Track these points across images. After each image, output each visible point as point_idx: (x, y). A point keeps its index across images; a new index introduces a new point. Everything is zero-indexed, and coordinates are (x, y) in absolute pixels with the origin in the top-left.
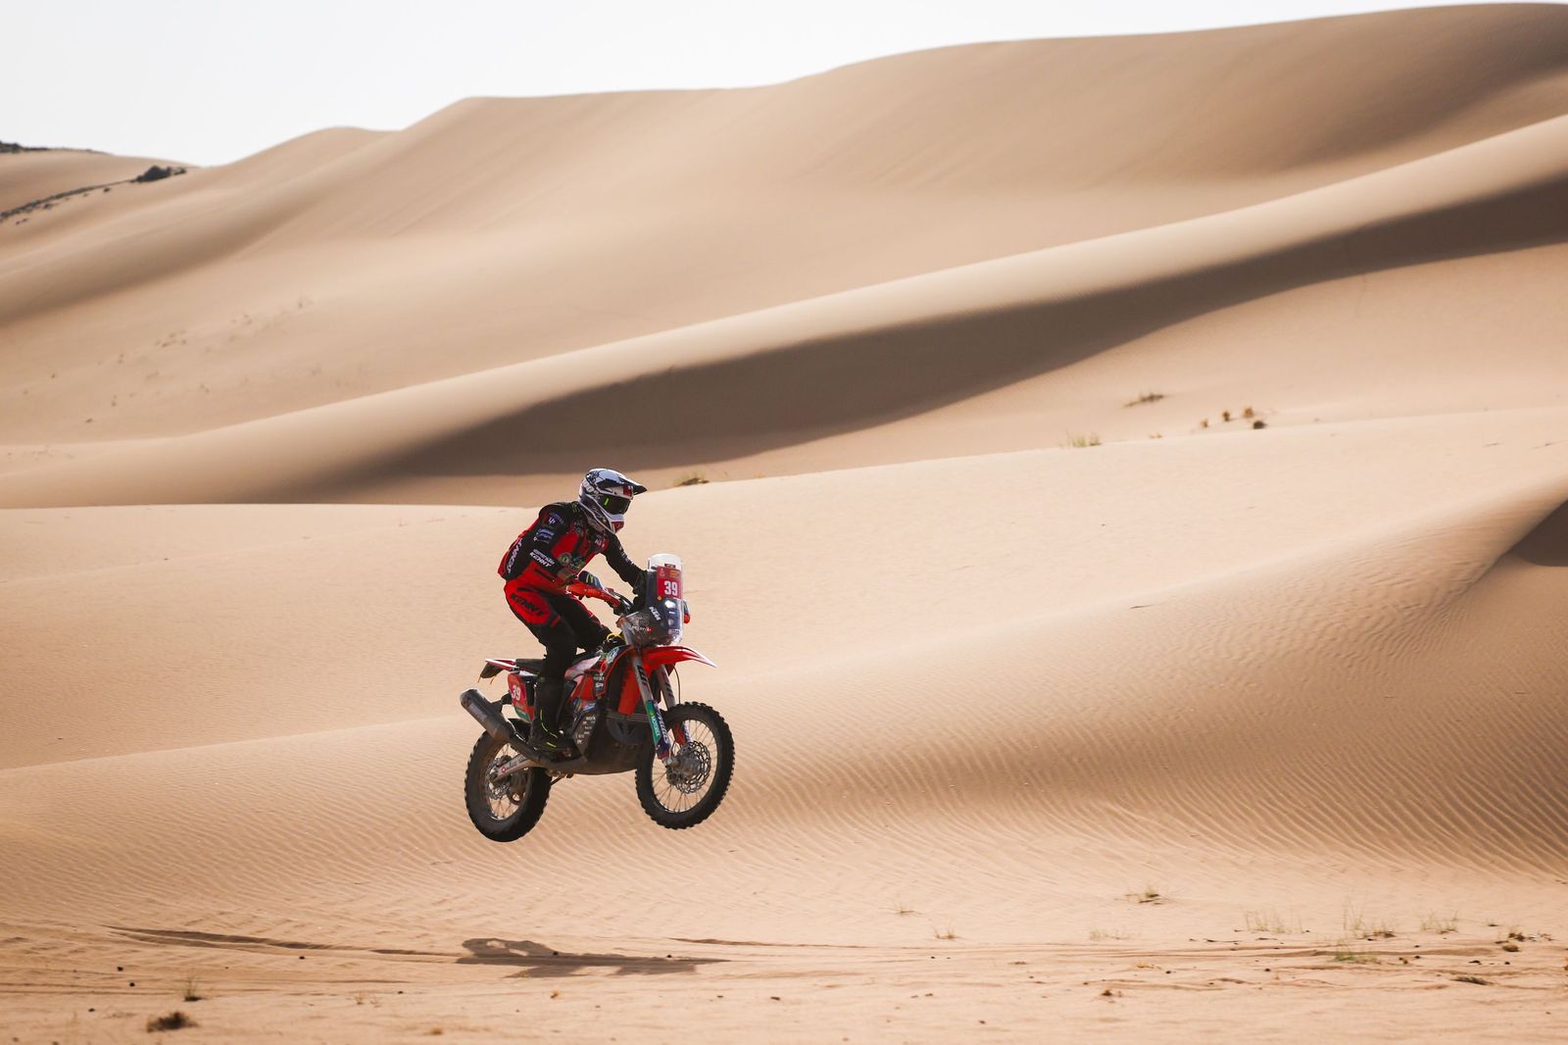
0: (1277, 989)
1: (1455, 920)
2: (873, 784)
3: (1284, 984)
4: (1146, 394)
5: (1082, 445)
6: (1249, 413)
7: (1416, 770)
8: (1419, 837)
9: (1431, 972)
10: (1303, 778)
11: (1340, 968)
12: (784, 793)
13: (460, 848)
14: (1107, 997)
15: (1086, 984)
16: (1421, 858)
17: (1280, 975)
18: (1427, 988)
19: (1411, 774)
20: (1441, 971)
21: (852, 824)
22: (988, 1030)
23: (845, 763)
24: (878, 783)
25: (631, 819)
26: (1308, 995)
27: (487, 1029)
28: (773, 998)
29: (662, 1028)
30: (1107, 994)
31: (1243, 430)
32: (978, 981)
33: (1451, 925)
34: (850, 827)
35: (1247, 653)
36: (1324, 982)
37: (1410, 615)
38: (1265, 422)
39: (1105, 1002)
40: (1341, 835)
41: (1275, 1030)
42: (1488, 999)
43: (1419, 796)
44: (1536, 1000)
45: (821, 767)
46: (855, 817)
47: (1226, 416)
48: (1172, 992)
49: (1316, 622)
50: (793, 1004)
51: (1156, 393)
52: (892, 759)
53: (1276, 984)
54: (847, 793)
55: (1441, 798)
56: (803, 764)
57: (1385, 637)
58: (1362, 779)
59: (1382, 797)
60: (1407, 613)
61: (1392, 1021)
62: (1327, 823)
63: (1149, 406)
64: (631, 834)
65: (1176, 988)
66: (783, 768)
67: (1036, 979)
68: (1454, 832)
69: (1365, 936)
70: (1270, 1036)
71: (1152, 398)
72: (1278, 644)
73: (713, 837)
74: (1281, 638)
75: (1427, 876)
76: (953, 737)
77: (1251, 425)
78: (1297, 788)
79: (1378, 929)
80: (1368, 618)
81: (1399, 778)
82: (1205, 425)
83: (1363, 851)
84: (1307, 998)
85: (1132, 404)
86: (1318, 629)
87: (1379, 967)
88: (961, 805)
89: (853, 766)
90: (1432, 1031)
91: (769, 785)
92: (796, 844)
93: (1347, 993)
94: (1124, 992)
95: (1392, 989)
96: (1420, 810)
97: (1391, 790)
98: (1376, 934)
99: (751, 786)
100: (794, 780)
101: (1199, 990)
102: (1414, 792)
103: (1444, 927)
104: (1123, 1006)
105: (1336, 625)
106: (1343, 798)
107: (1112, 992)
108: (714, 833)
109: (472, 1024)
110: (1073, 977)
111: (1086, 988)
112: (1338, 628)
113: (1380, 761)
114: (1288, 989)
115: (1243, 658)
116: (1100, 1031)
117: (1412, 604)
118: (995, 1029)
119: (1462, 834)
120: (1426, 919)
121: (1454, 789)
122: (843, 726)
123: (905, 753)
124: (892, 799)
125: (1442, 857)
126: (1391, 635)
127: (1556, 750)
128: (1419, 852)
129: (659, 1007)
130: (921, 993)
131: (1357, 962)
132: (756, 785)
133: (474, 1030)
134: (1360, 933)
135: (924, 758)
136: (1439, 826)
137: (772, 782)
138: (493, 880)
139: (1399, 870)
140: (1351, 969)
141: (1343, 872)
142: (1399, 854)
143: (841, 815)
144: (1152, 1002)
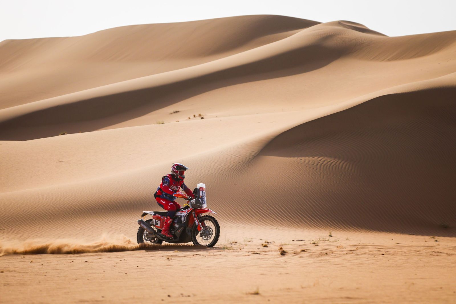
0: (209, 256)
1: (252, 238)
2: (109, 208)
3: (211, 255)
4: (175, 111)
5: (160, 124)
6: (200, 115)
7: (242, 202)
8: (243, 218)
9: (247, 251)
10: (215, 204)
11: (224, 251)
12: (87, 210)
13: (7, 226)
14: (168, 260)
15: (163, 256)
16: (243, 223)
17: (210, 253)
18: (246, 256)
19: (241, 203)
20: (249, 251)
21: (105, 218)
22: (139, 268)
23: (102, 203)
24: (111, 208)
25: (50, 218)
26: (217, 258)
27: (15, 271)
28: (86, 261)
29: (58, 270)
30: (168, 259)
31: (198, 119)
32: (136, 256)
33: (251, 240)
34: (103, 218)
35: (201, 174)
36: (221, 255)
37: (240, 164)
38: (204, 117)
39: (167, 261)
40: (224, 218)
41: (209, 267)
42: (261, 258)
43: (243, 208)
44: (272, 258)
45: (96, 204)
46: (105, 216)
47: (194, 116)
48: (184, 258)
49: (218, 166)
50: (91, 263)
51: (177, 110)
52: (114, 202)
53: (209, 255)
54: (103, 210)
55: (248, 209)
56: (92, 203)
57: (234, 170)
58: (229, 204)
59: (234, 209)
60: (239, 164)
61: (238, 264)
62: (221, 215)
63: (176, 114)
64: (50, 221)
65: (185, 257)
66: (88, 205)
67: (150, 255)
68: (251, 217)
69: (230, 243)
70: (208, 268)
71: (176, 112)
72: (208, 172)
73: (70, 222)
74: (209, 170)
75: (245, 228)
76: (129, 196)
77: (200, 118)
78: (213, 207)
79: (234, 241)
80: (230, 165)
81: (238, 204)
82: (189, 118)
83: (229, 222)
84: (217, 259)
85: (172, 113)
86: (218, 168)
87: (234, 250)
88: (131, 213)
89: (104, 204)
90: (247, 266)
91: (84, 209)
92: (91, 223)
93: (226, 257)
94: (172, 258)
95: (237, 256)
96: (243, 212)
97: (236, 207)
98: (233, 242)
99: (79, 209)
100: (90, 207)
101: (190, 257)
102: (242, 208)
103: (249, 240)
104: (172, 262)
105: (223, 167)
106: (224, 209)
107: (169, 258)
108: (70, 221)
109: (11, 270)
110: (159, 254)
111: (163, 257)
112: (223, 168)
113: (233, 200)
114: (212, 257)
115: (200, 175)
116: (166, 268)
117: (241, 161)
118: (140, 268)
119: (253, 217)
120: (245, 239)
121: (251, 206)
122: (102, 194)
123: (117, 200)
124: (114, 212)
125: (249, 223)
126: (236, 169)
127: (276, 197)
128: (243, 222)
129: (57, 264)
130: (122, 259)
131: (229, 249)
132: (80, 209)
133: (11, 271)
134: (229, 242)
135: (122, 201)
136: (248, 216)
137: (84, 208)
138: (15, 233)
139: (238, 227)
140: (227, 251)
141: (225, 227)
142: (238, 223)
143: (102, 216)
144: (179, 261)
